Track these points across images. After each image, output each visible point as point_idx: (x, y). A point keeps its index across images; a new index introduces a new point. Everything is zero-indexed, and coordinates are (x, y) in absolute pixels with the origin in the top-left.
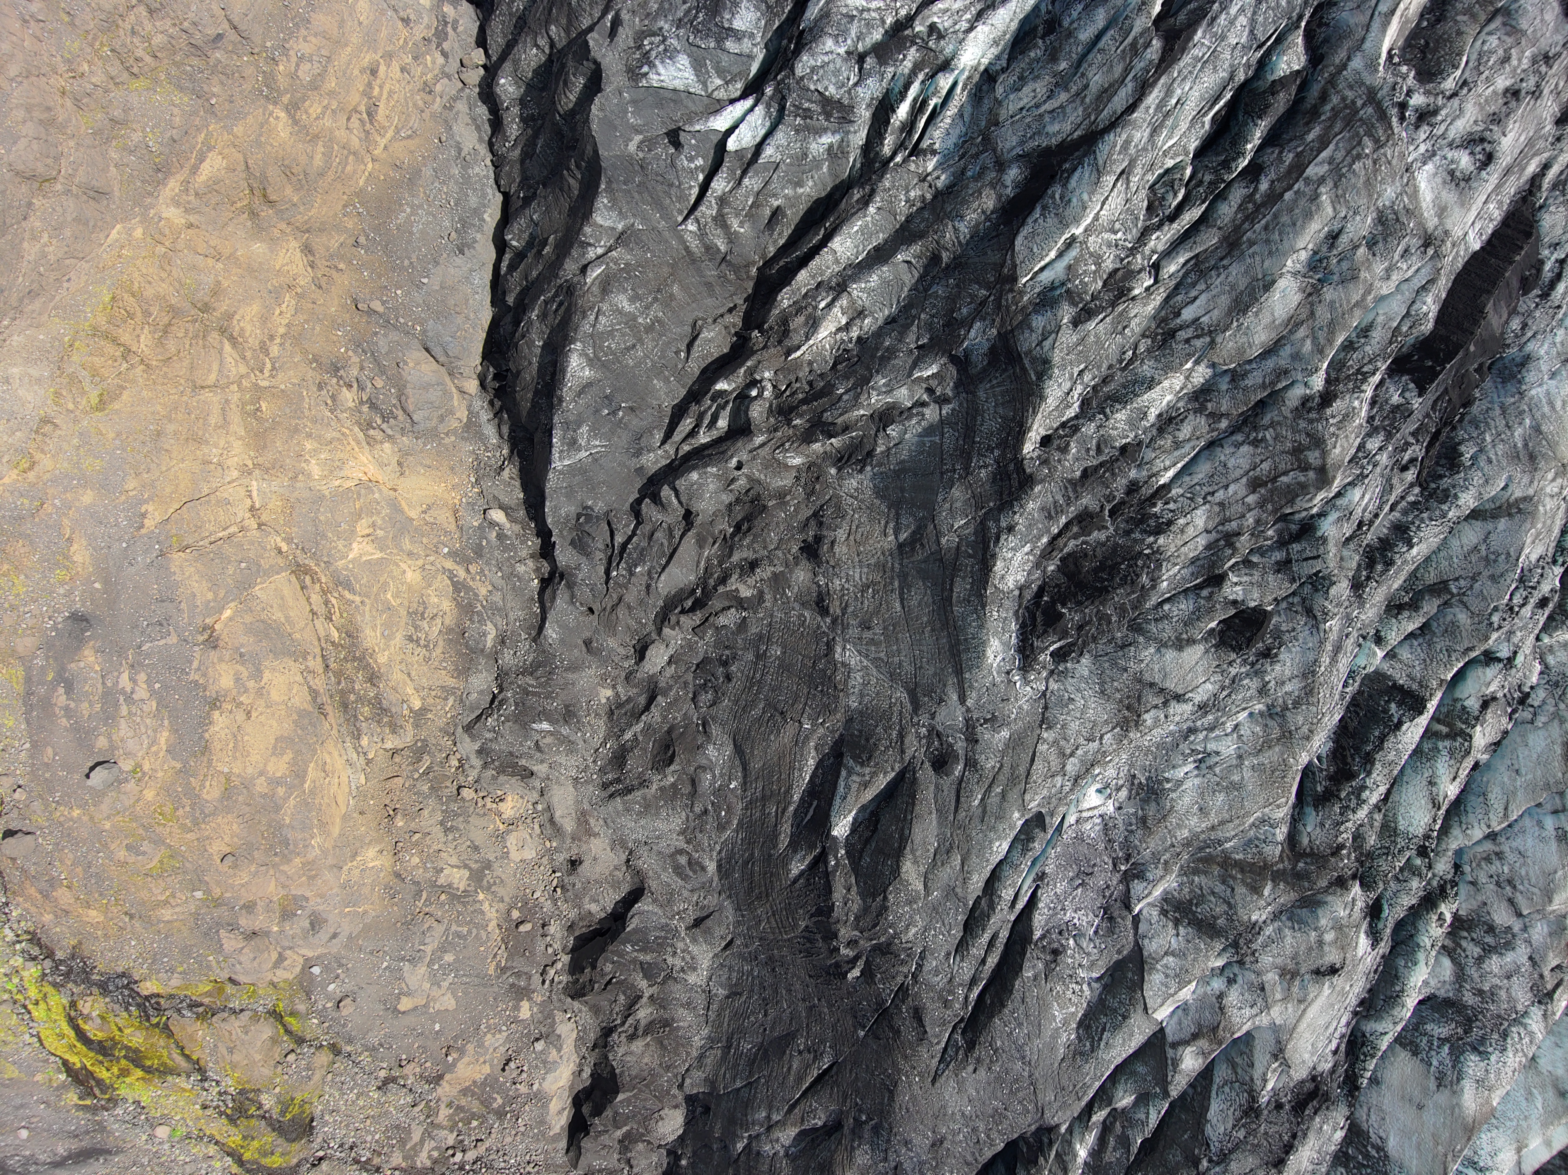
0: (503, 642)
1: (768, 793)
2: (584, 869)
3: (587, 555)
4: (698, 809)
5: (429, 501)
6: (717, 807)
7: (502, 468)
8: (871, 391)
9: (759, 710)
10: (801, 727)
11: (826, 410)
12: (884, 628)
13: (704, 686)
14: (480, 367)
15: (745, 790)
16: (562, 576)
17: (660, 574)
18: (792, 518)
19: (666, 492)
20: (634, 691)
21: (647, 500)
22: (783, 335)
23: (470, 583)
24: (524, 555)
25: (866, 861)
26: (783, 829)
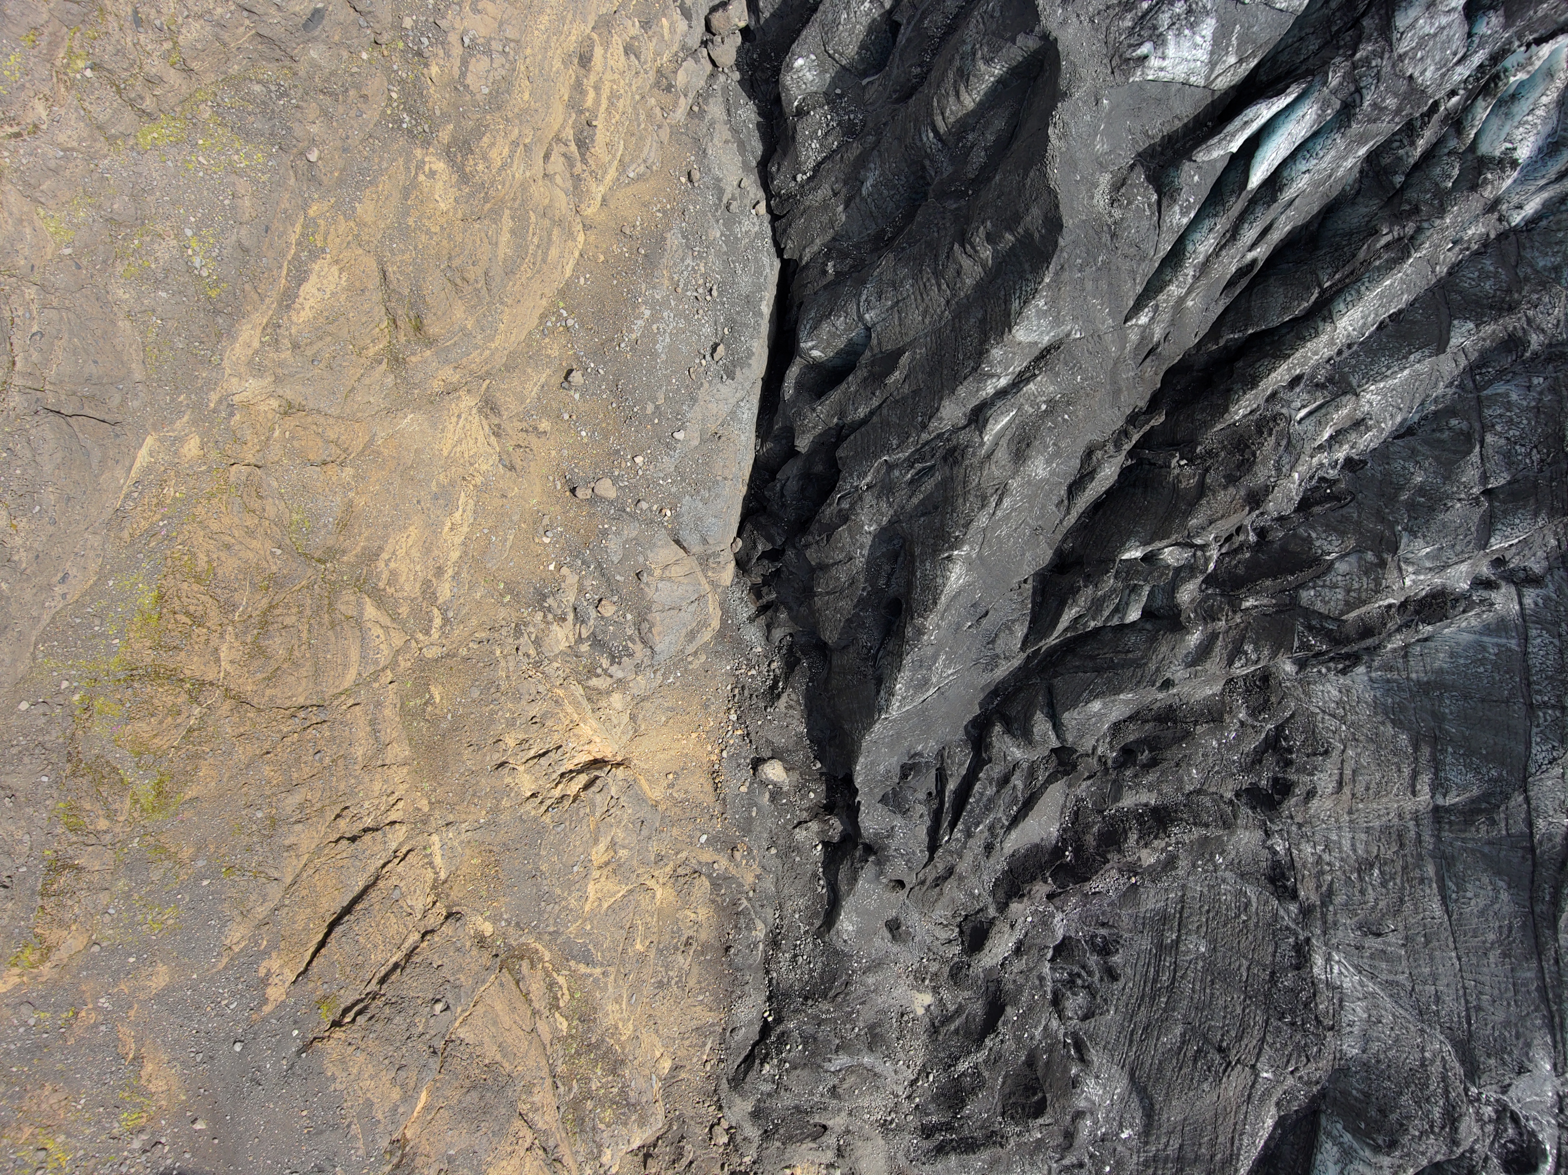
0: (777, 944)
1: (1191, 1155)
3: (904, 813)
4: (1068, 1162)
5: (677, 766)
6: (1098, 1161)
8: (1403, 566)
9: (1175, 1036)
10: (1257, 1076)
11: (1302, 586)
12: (1407, 938)
13: (1070, 983)
14: (740, 543)
15: (1146, 1143)
16: (869, 849)
17: (1009, 829)
18: (1230, 748)
19: (1041, 725)
20: (967, 994)
21: (998, 728)
22: (1239, 466)
23: (733, 871)
24: (805, 815)
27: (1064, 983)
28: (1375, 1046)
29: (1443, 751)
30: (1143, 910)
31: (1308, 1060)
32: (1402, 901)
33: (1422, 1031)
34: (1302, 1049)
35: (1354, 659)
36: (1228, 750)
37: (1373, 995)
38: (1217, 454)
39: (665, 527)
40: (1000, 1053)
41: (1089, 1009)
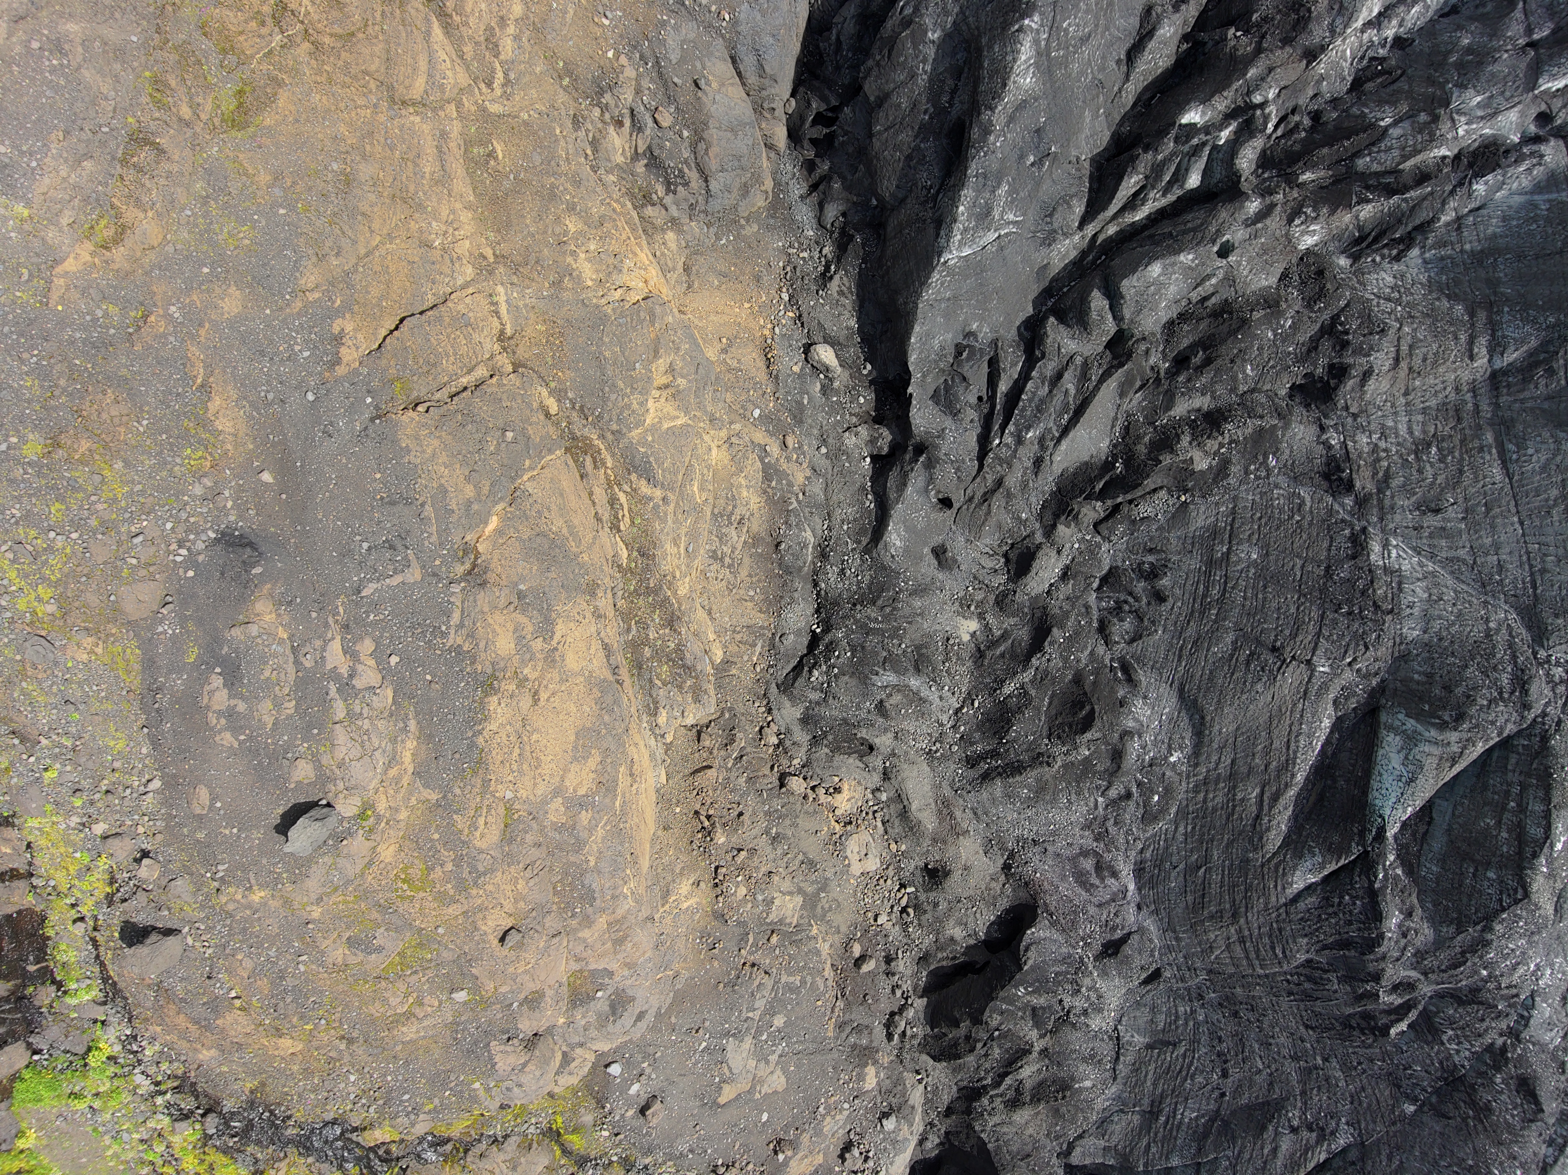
0: (825, 556)
1: (1245, 769)
2: (953, 884)
3: (955, 414)
4: (1114, 792)
5: (729, 333)
6: (1146, 791)
7: (826, 277)
8: (1456, 117)
9: (1226, 645)
10: (1312, 670)
11: (1357, 154)
12: (1466, 511)
13: (1118, 610)
14: (793, 102)
15: (1196, 765)
16: (920, 449)
17: (1059, 441)
18: (1285, 338)
19: (1098, 301)
20: (1012, 621)
21: (1052, 319)
22: (1294, 28)
23: (784, 466)
24: (854, 420)
25: (1430, 869)
26: (1274, 822)
27: (1110, 611)
28: (1437, 625)
29: (1500, 312)
30: (1192, 529)
31: (1367, 648)
32: (1460, 472)
33: (1486, 603)
34: (1359, 638)
35: (1408, 242)
36: (1283, 341)
37: (1433, 574)
38: (1273, 19)
39: (723, 36)
40: (1046, 673)
41: (1136, 632)
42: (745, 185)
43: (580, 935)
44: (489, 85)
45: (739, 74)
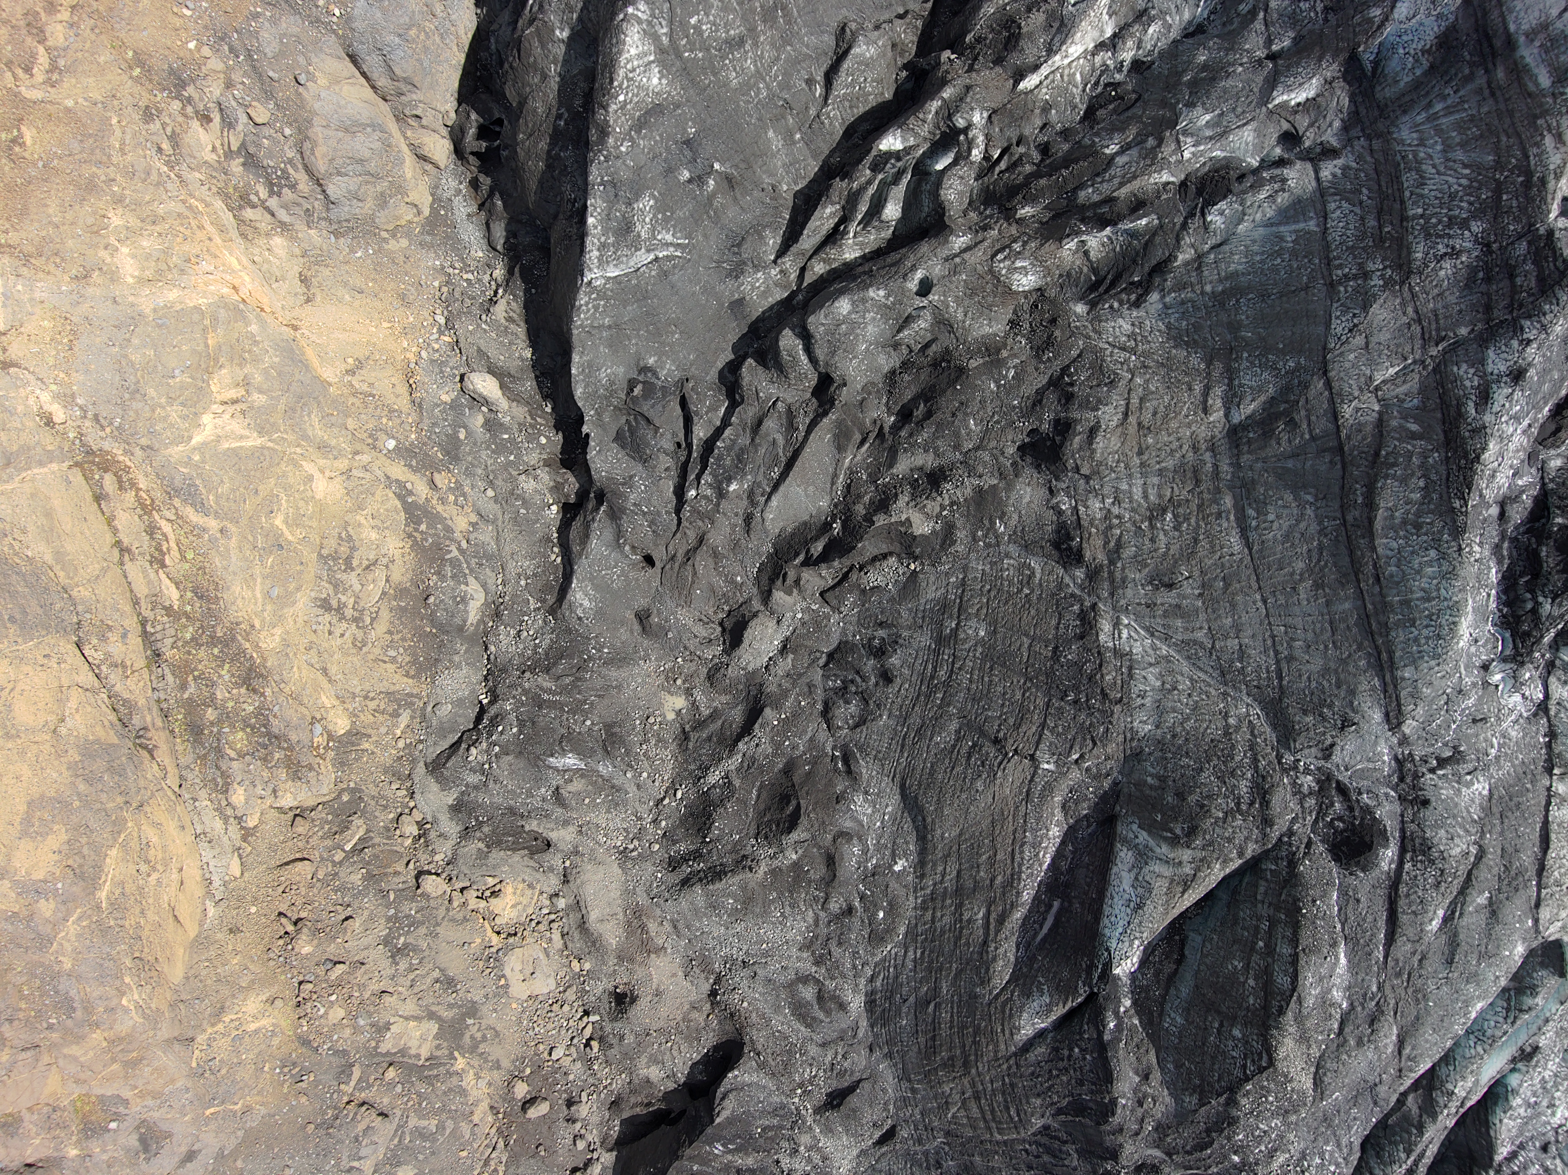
0: (497, 615)
1: (969, 884)
2: (640, 1013)
3: (645, 460)
4: (835, 906)
5: (361, 354)
6: (870, 905)
7: (492, 301)
8: (1182, 138)
9: (949, 734)
10: (1037, 768)
11: (1081, 186)
12: (1203, 586)
13: (843, 691)
14: (453, 114)
15: (923, 876)
16: (601, 496)
17: (770, 496)
18: (1009, 390)
19: (789, 341)
20: (724, 698)
22: (1005, 47)
23: (437, 507)
24: (534, 462)
25: (1174, 1020)
26: (1001, 951)
27: (836, 691)
28: (1170, 719)
29: (1238, 358)
30: (923, 601)
31: (1095, 744)
32: (1196, 541)
33: (1225, 694)
34: (1087, 731)
35: (1146, 285)
36: (1008, 394)
37: (1167, 659)
38: (985, 38)
39: (334, 32)
40: (753, 760)
41: (861, 716)
42: (382, 194)
43: (66, 1051)
44: (28, 70)
45: (364, 74)
